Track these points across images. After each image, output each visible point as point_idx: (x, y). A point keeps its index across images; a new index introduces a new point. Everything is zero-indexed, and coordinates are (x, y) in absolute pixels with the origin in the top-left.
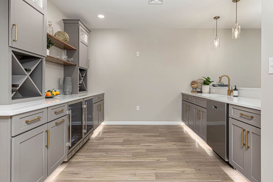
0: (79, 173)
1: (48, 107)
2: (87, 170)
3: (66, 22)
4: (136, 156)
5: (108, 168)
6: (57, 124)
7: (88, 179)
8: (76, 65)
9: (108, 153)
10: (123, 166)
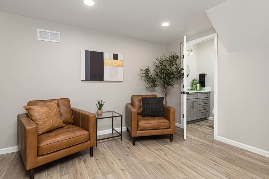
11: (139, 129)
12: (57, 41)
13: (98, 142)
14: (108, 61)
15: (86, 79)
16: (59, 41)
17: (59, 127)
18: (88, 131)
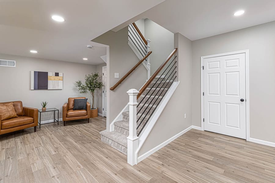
11: (68, 116)
12: (13, 66)
13: (41, 125)
14: (51, 77)
15: (35, 89)
16: (15, 66)
17: (14, 117)
18: (33, 118)
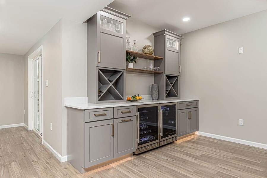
0: (137, 166)
1: (114, 107)
2: (144, 166)
3: (157, 35)
4: (198, 173)
5: (160, 172)
6: (123, 121)
7: (139, 173)
8: (163, 73)
9: (173, 160)
10: (174, 176)
